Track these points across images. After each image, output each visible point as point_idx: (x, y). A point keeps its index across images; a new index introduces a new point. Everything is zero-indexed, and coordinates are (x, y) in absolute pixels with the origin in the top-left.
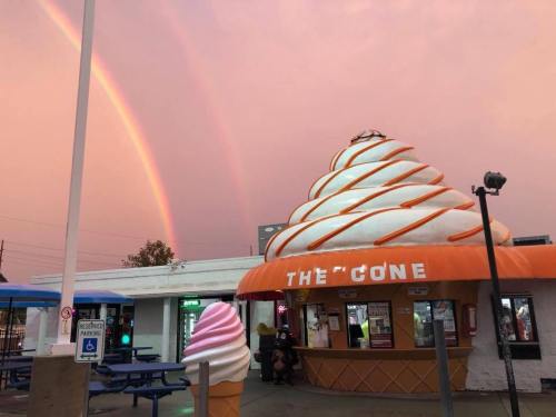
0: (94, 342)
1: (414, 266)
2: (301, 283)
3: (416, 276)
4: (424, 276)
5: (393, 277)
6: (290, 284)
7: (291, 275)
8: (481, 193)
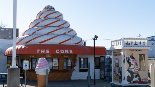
0: (27, 65)
1: (70, 50)
2: (42, 53)
3: (71, 53)
4: (72, 53)
5: (66, 53)
6: (38, 52)
7: (38, 50)
8: (94, 39)
